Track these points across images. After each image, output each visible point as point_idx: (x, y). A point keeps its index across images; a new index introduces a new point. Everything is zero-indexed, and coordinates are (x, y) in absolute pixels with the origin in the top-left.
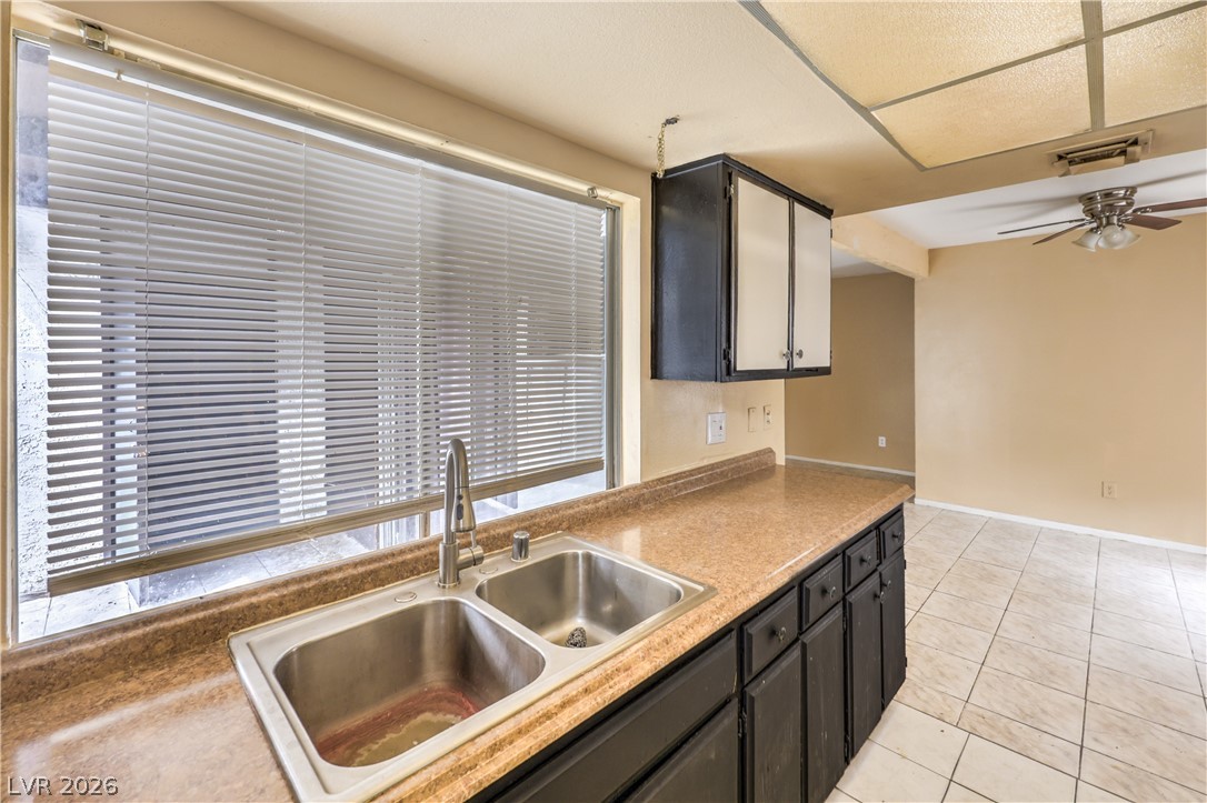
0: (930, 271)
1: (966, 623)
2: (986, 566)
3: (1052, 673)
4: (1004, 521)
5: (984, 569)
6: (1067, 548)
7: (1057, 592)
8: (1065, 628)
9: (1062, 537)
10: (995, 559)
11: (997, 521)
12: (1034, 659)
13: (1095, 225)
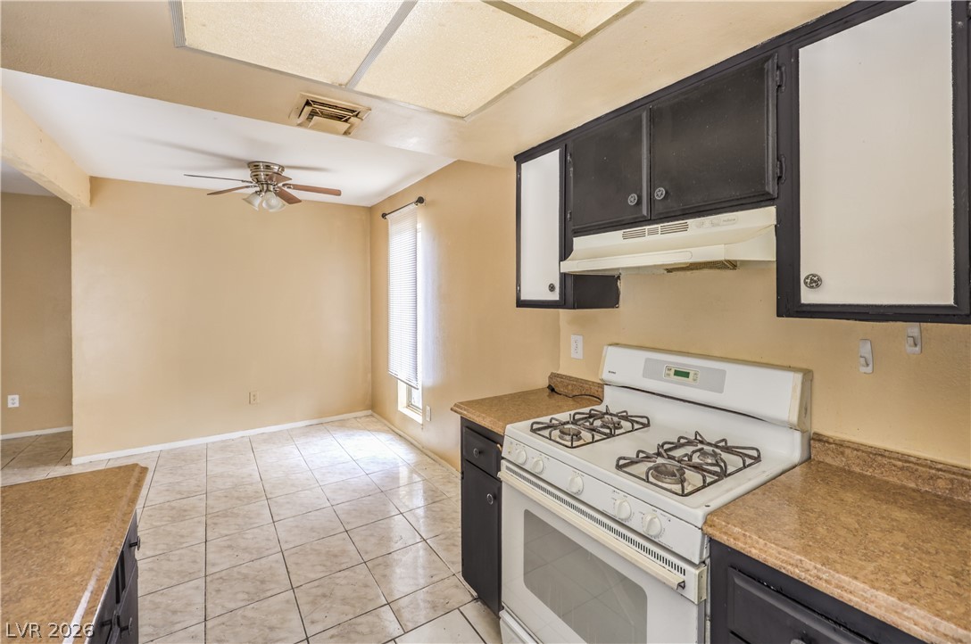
0: (91, 201)
1: (174, 582)
2: (173, 504)
3: (263, 582)
4: (175, 449)
5: (173, 508)
6: (232, 454)
7: (238, 498)
8: (256, 530)
9: (224, 447)
10: (180, 493)
11: (168, 452)
12: (245, 577)
13: (258, 189)
